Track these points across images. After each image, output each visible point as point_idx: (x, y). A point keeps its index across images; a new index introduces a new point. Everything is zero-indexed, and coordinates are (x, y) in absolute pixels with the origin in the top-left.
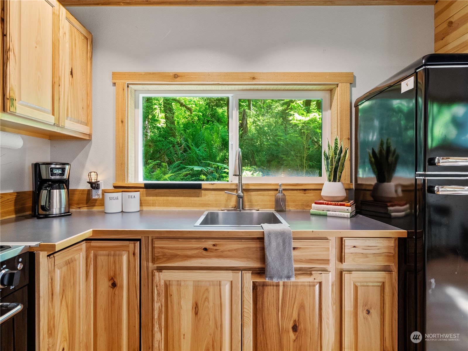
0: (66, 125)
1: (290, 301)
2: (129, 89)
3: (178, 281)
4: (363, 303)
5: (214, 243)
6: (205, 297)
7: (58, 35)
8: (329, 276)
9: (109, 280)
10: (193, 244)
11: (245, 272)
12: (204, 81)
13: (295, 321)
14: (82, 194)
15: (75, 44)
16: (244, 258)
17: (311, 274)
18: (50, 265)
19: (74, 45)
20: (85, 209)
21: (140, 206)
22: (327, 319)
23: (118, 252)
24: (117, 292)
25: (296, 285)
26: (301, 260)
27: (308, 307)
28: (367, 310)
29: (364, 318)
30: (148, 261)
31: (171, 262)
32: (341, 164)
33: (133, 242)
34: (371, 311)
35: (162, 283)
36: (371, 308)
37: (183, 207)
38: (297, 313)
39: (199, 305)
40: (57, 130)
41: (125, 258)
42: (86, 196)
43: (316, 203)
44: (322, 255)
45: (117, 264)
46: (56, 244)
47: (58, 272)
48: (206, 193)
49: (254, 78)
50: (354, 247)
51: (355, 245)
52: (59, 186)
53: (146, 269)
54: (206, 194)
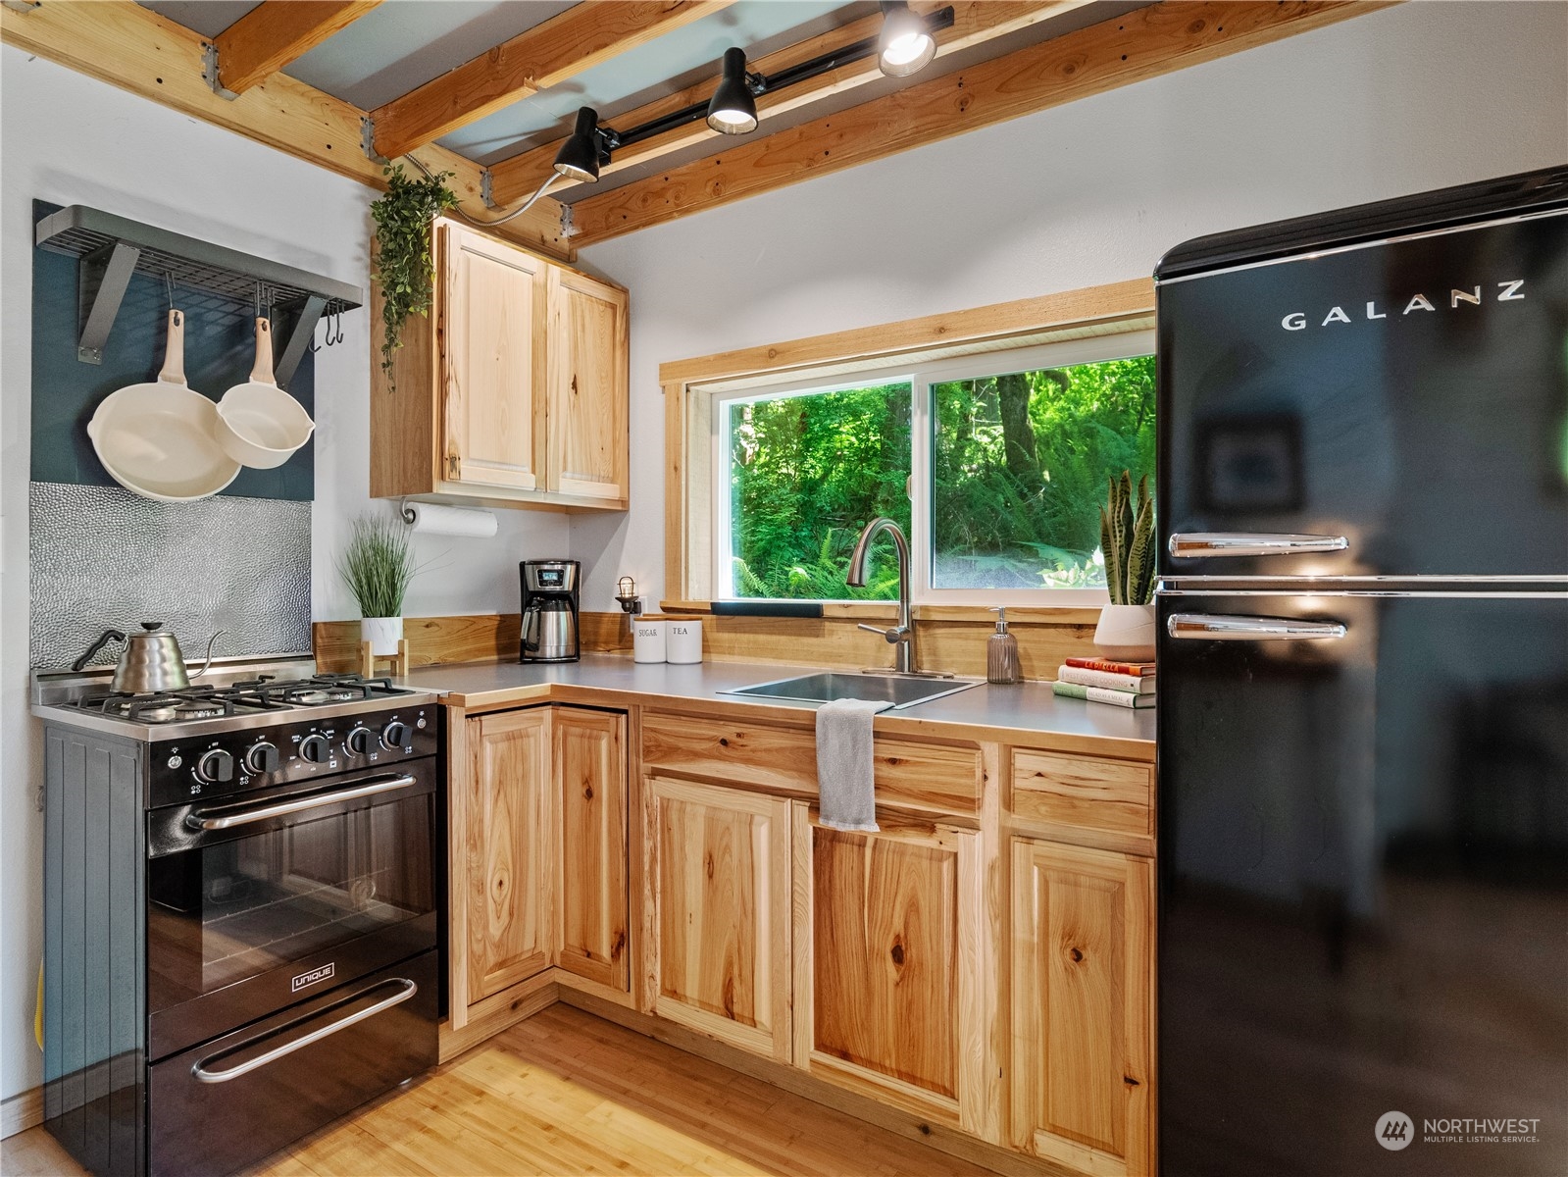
0: (560, 488)
1: (888, 886)
2: (692, 395)
3: (682, 802)
4: (1064, 928)
5: (739, 731)
6: (724, 844)
7: (544, 322)
8: (974, 840)
9: (583, 784)
10: (700, 728)
11: (798, 802)
12: (828, 356)
13: (898, 937)
14: (613, 622)
15: (583, 326)
16: (790, 770)
17: (932, 829)
18: (472, 733)
19: (579, 328)
20: (616, 655)
21: (703, 652)
22: (970, 949)
23: (595, 732)
24: (593, 808)
25: (901, 850)
26: (909, 792)
27: (927, 909)
28: (1074, 950)
29: (1066, 969)
30: (638, 756)
31: (667, 762)
32: (1134, 552)
33: (615, 715)
34: (1085, 955)
35: (657, 802)
36: (1085, 947)
37: (786, 659)
38: (902, 919)
39: (715, 857)
40: (545, 499)
41: (604, 744)
42: (618, 627)
43: (1070, 664)
44: (959, 786)
45: (592, 754)
46: (466, 695)
47: (488, 749)
48: (834, 628)
49: (941, 330)
50: (1039, 775)
51: (1040, 771)
52: (557, 604)
53: (635, 770)
54: (833, 631)
